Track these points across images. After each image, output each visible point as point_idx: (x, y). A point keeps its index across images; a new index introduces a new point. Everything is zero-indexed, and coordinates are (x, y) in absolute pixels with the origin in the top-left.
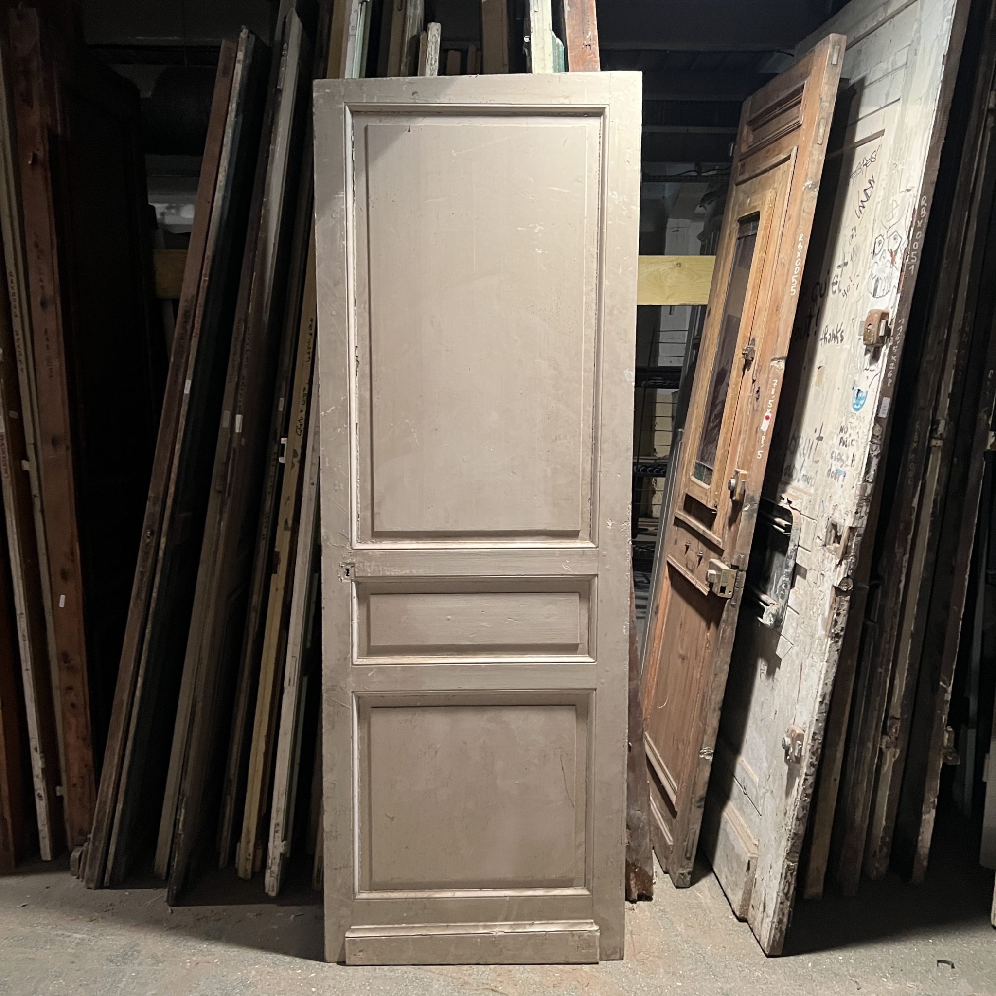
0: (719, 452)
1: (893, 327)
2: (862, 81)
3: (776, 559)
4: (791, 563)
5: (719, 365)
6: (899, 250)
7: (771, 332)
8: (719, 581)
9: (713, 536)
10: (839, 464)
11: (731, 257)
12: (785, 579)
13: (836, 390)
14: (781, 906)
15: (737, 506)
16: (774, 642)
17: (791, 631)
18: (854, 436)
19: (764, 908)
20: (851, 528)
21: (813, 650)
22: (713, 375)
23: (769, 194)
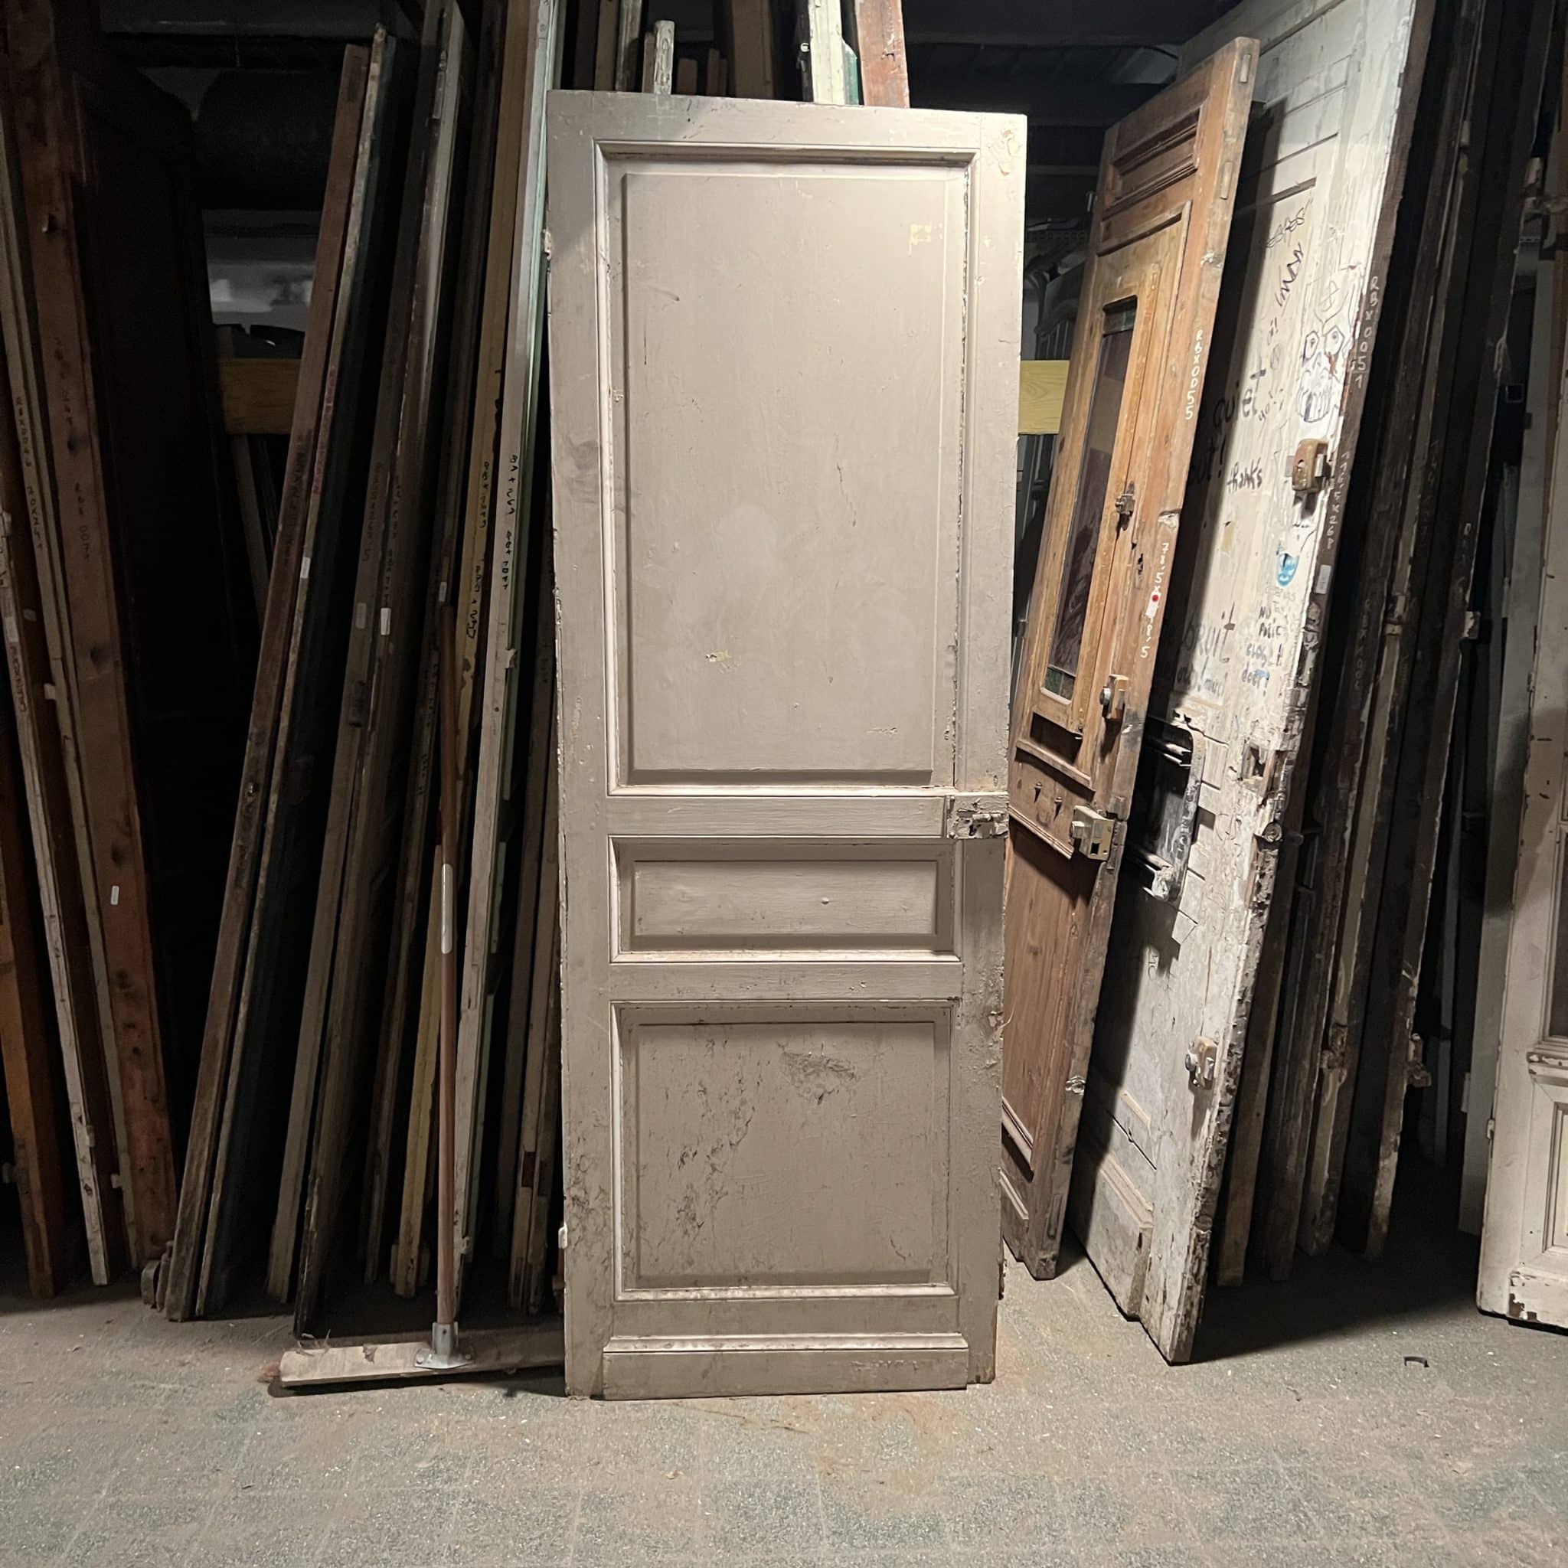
0: (1084, 650)
1: (1333, 464)
2: (1282, 105)
3: (1168, 802)
4: (1192, 807)
5: (1080, 521)
6: (1340, 354)
7: (1158, 474)
8: (1089, 837)
9: (1078, 773)
10: (1260, 661)
11: (1094, 363)
12: (1183, 829)
13: (1253, 558)
14: (1189, 1292)
15: (1113, 728)
16: (1169, 922)
17: (1193, 903)
18: (1281, 622)
19: (1165, 1297)
20: (1278, 753)
21: (1227, 928)
22: (1071, 538)
23: (1151, 271)
